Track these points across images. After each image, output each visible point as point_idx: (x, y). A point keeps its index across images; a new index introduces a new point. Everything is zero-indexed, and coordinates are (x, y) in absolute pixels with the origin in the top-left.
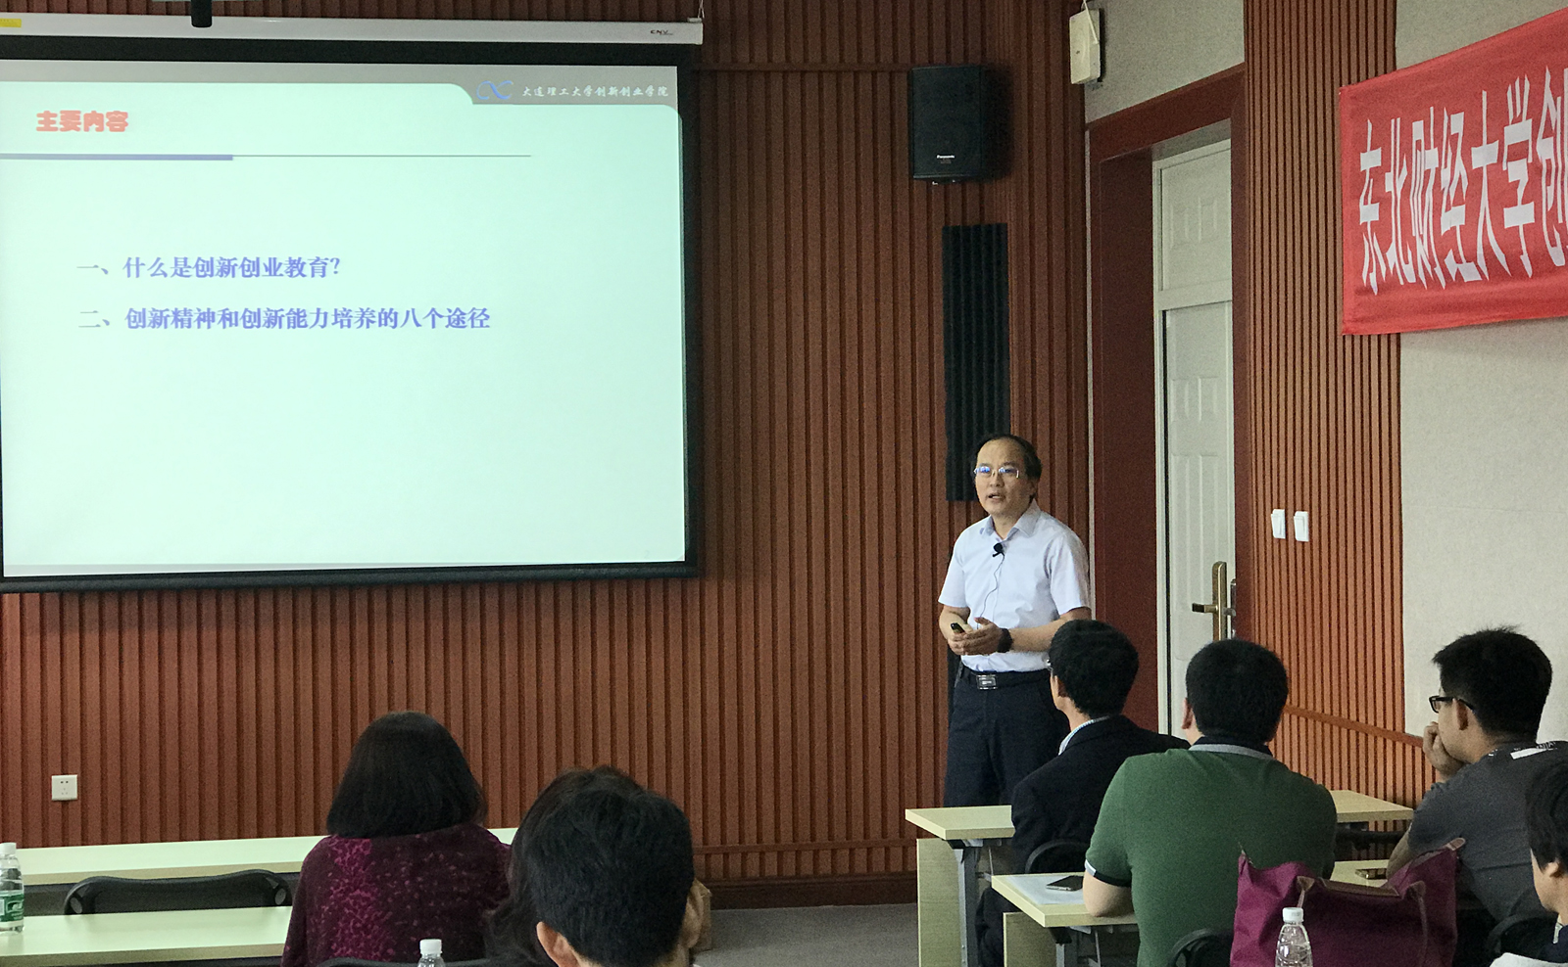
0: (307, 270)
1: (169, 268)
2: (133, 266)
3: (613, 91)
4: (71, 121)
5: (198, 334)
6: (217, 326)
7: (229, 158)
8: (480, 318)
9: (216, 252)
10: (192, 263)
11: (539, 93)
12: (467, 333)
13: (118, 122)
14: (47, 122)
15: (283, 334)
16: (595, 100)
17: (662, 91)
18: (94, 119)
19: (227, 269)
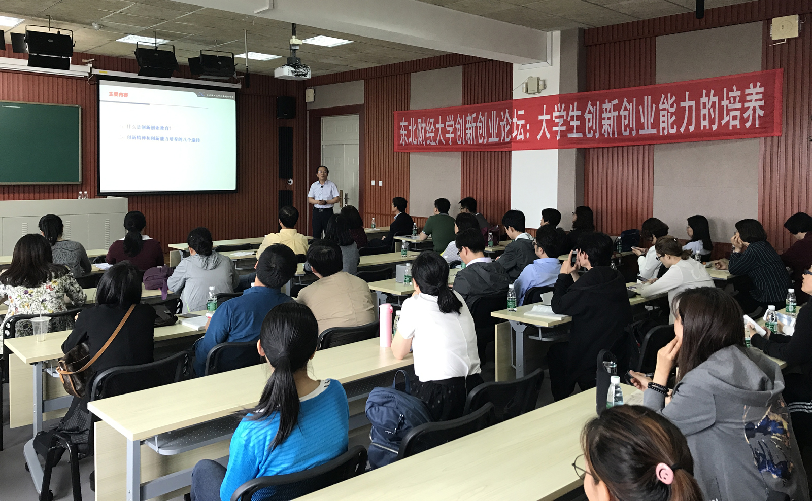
0: (164, 129)
1: (136, 127)
2: (129, 126)
3: (224, 96)
4: (116, 94)
5: (142, 141)
6: (146, 139)
7: (149, 104)
8: (198, 140)
9: (146, 125)
10: (141, 126)
11: (210, 95)
12: (196, 143)
13: (126, 95)
14: (111, 94)
15: (159, 142)
16: (220, 98)
17: (233, 97)
18: (121, 94)
19: (148, 128)
